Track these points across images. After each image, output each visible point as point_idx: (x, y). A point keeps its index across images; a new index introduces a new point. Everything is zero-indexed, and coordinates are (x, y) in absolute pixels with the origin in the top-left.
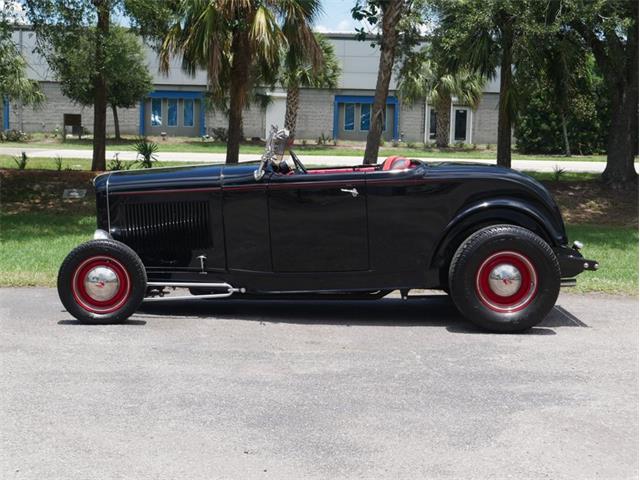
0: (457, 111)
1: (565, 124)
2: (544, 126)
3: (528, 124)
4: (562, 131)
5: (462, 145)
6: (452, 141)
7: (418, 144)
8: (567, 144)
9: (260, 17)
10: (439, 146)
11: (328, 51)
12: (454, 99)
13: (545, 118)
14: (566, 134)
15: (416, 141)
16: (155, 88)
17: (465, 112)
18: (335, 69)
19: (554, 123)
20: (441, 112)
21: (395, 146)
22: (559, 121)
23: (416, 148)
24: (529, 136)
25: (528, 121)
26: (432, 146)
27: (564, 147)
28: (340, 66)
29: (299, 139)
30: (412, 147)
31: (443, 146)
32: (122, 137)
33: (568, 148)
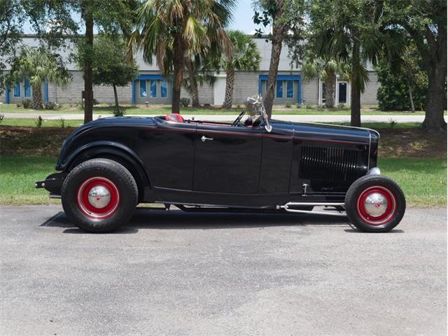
0: (340, 84)
1: (411, 91)
2: (397, 93)
3: (386, 91)
4: (409, 96)
5: (343, 106)
6: (337, 103)
7: (314, 106)
8: (412, 104)
9: (190, 24)
10: (327, 107)
11: (253, 46)
12: (338, 76)
13: (398, 87)
14: (411, 97)
15: (312, 104)
16: (140, 73)
17: (345, 84)
18: (258, 57)
19: (403, 90)
20: (328, 85)
21: (299, 107)
22: (407, 89)
23: (313, 109)
24: (387, 99)
25: (386, 89)
26: (323, 107)
27: (411, 107)
28: (261, 55)
29: (235, 104)
30: (310, 108)
31: (330, 107)
32: (120, 105)
33: (413, 106)
